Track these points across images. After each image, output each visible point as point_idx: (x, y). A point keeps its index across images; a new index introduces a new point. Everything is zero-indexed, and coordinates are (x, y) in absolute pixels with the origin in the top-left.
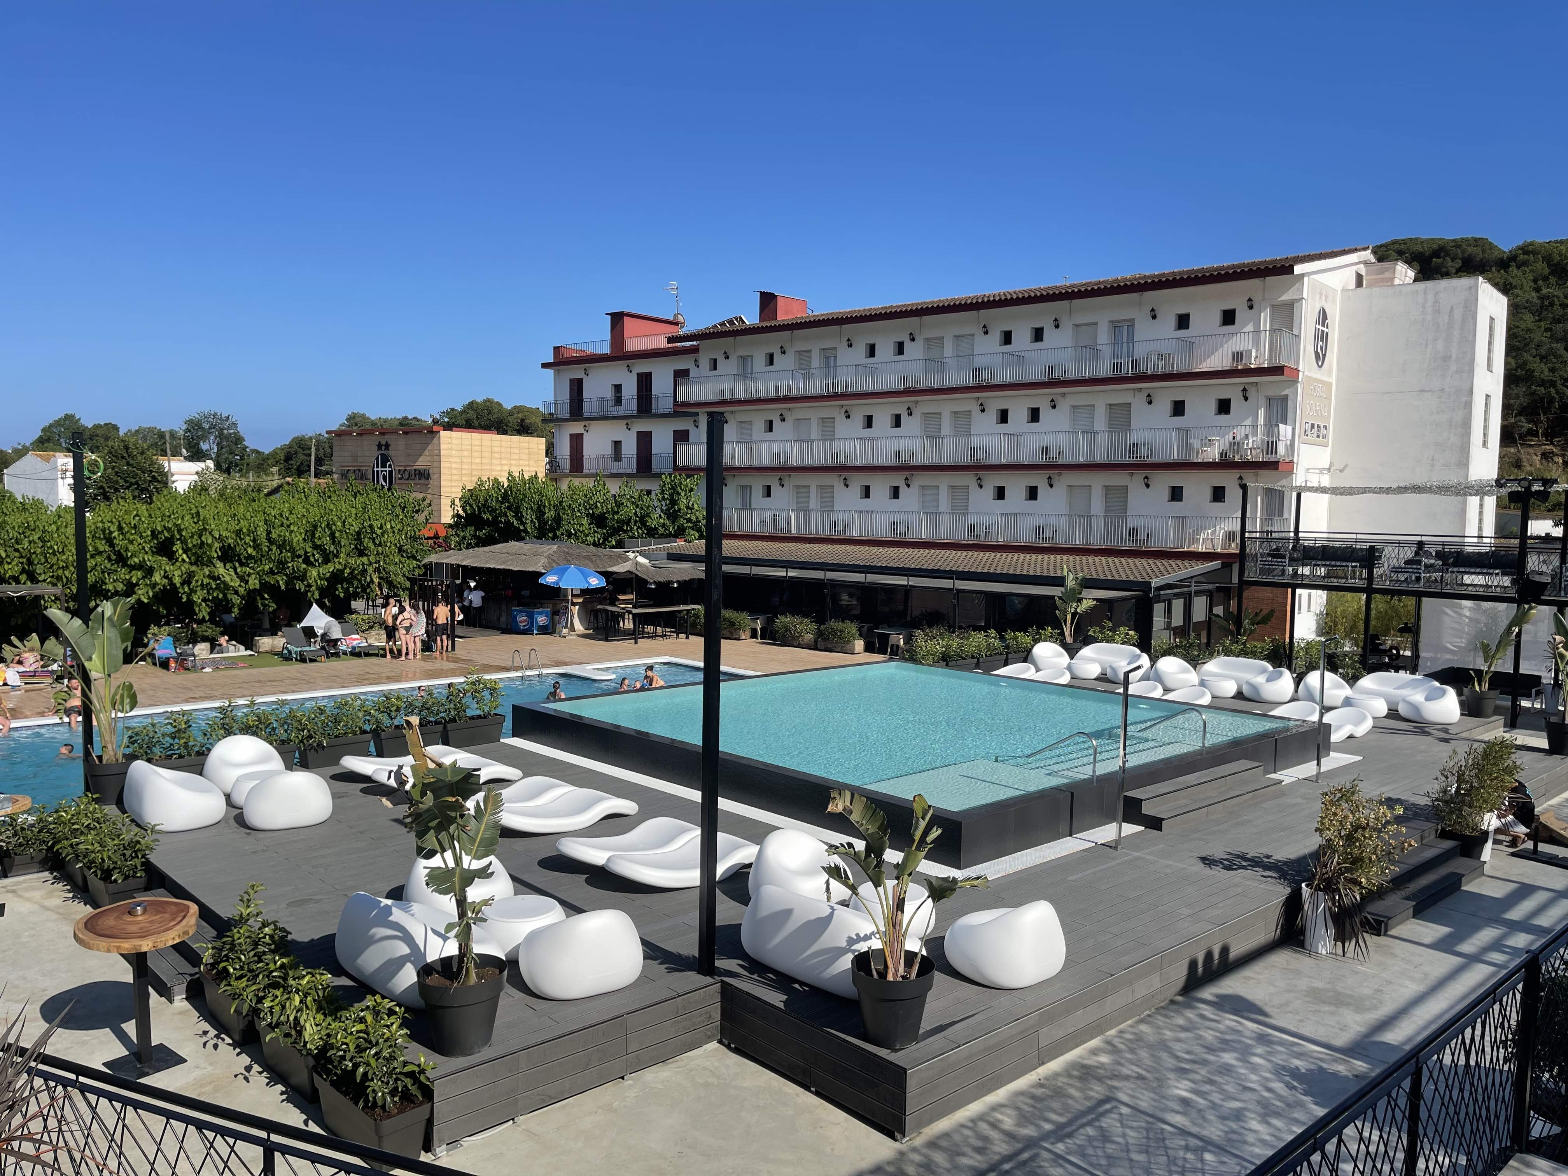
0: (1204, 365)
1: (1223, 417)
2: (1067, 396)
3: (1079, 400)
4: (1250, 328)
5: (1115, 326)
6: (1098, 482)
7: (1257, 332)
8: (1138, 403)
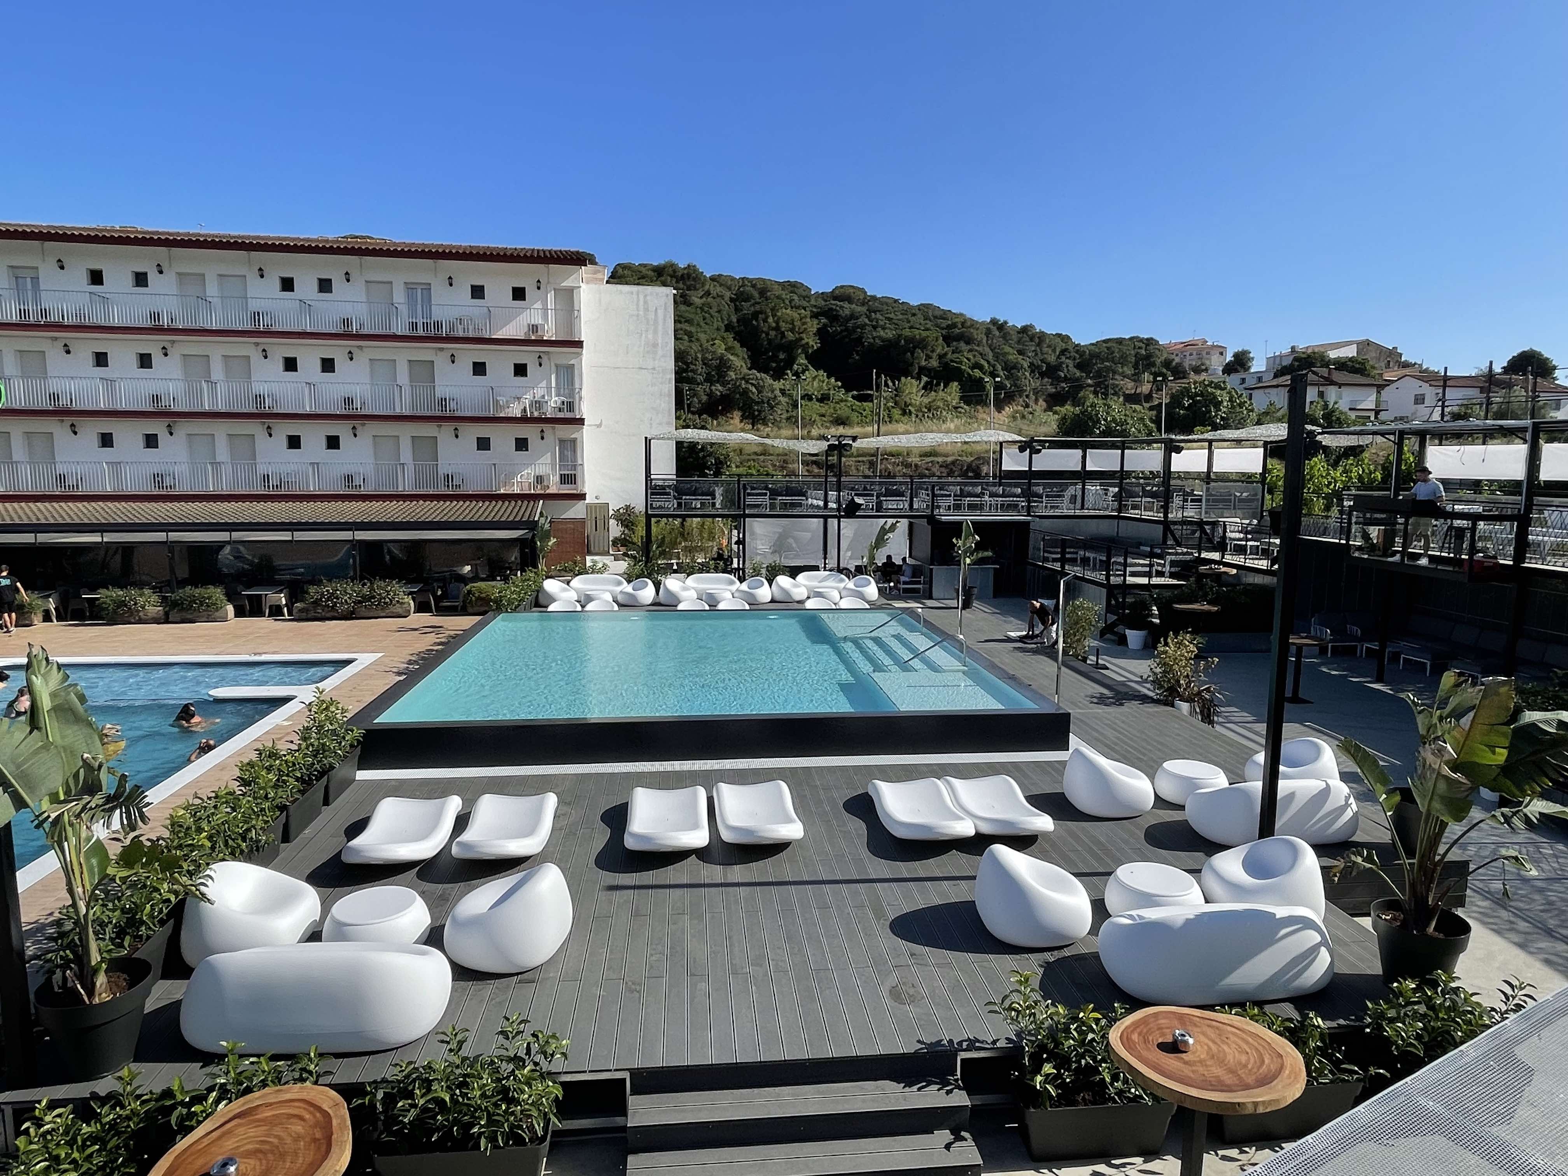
0: (500, 332)
1: (520, 379)
2: (364, 349)
3: (378, 355)
4: (538, 305)
5: (410, 287)
6: (406, 432)
7: (545, 309)
8: (441, 361)
